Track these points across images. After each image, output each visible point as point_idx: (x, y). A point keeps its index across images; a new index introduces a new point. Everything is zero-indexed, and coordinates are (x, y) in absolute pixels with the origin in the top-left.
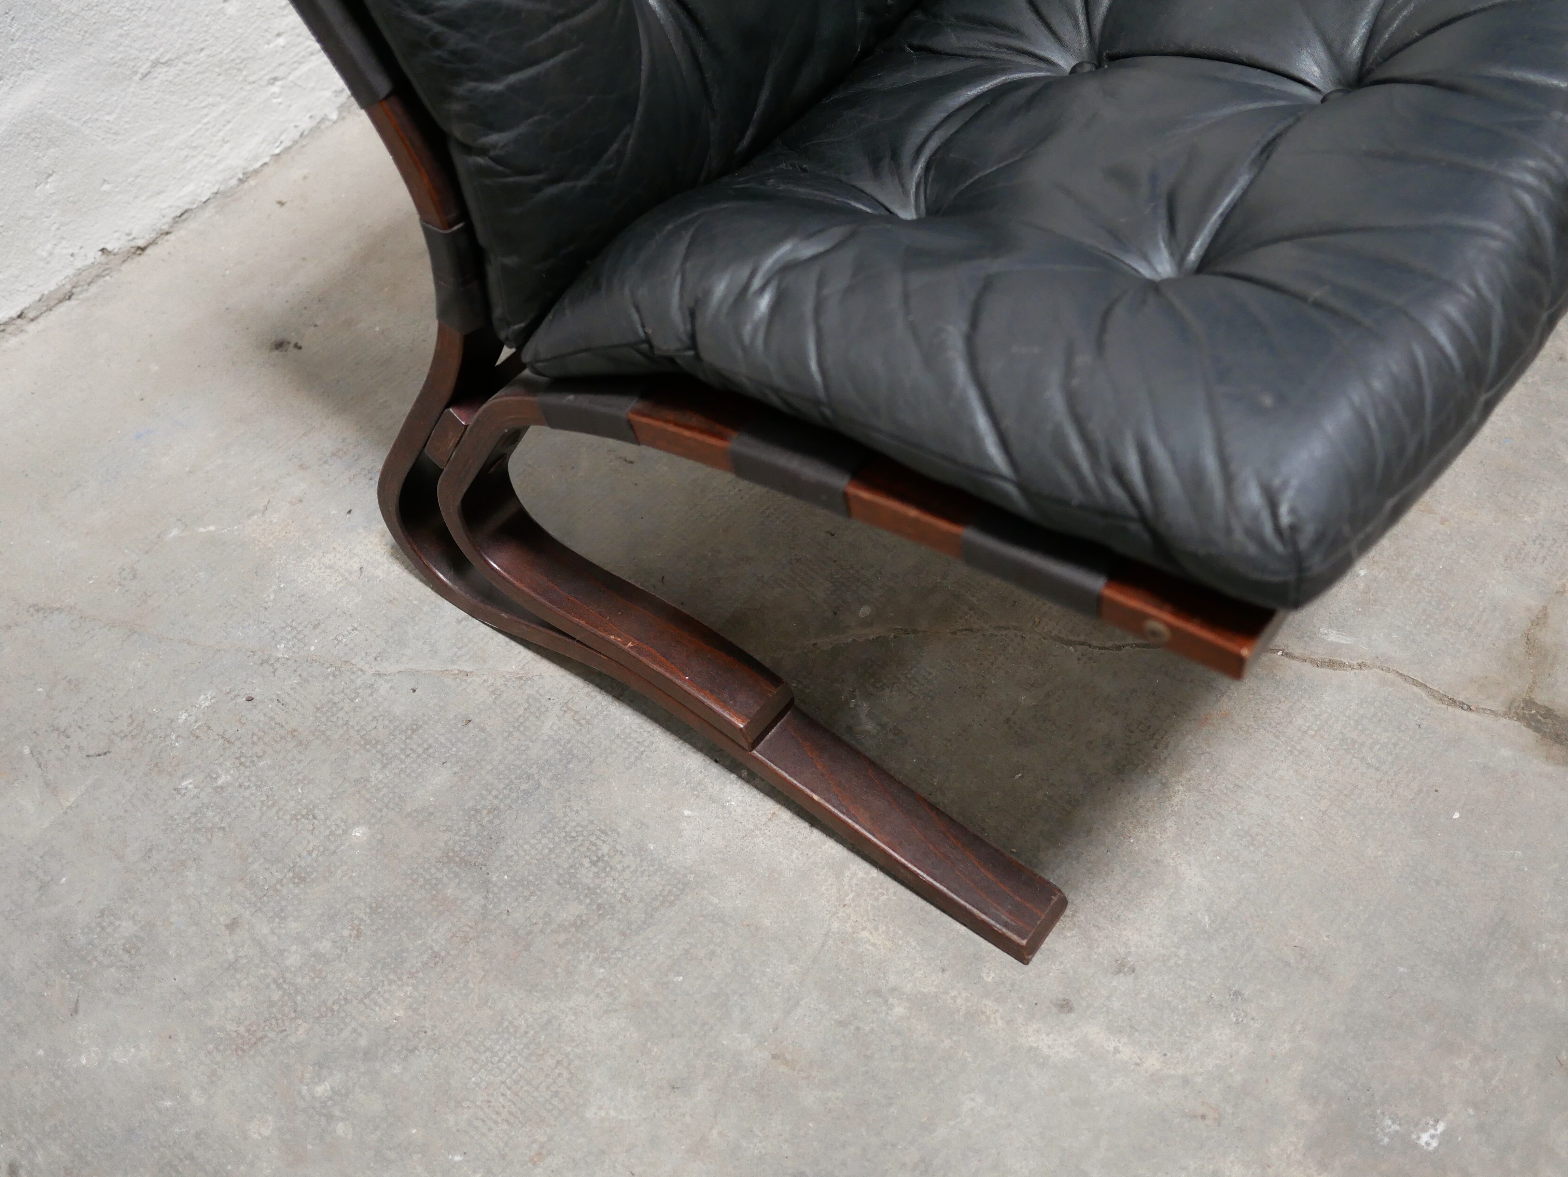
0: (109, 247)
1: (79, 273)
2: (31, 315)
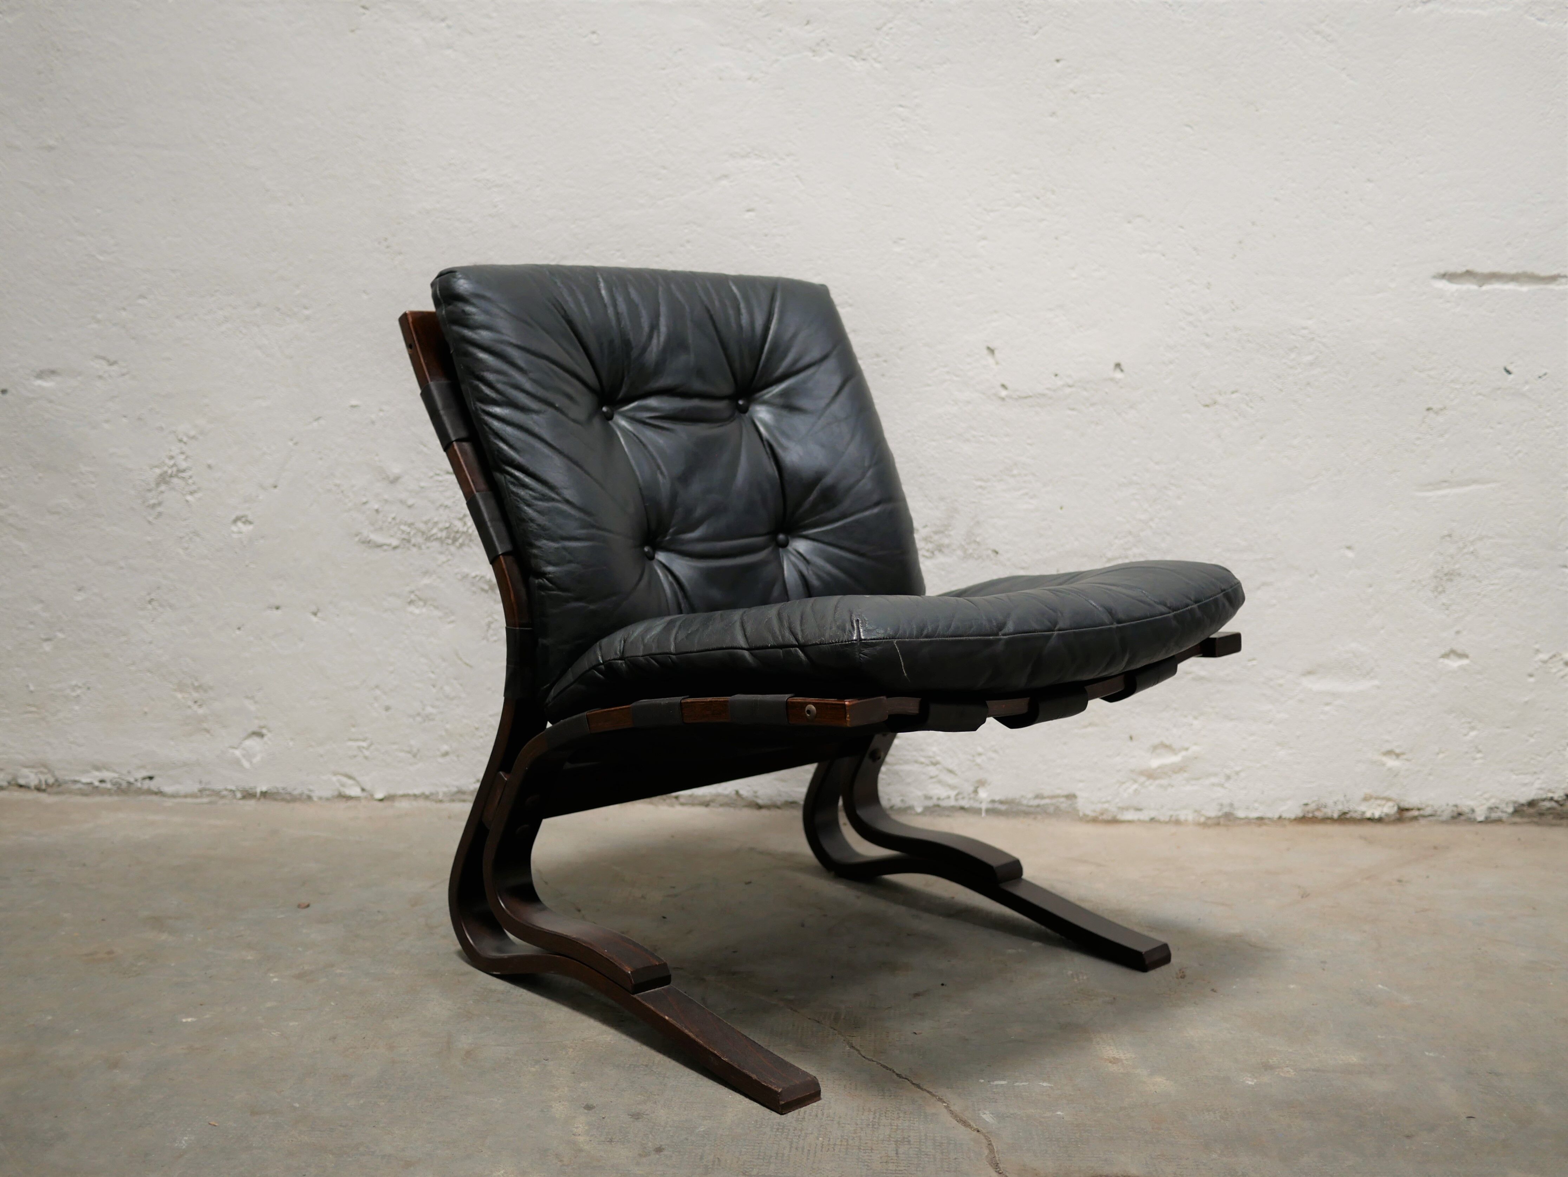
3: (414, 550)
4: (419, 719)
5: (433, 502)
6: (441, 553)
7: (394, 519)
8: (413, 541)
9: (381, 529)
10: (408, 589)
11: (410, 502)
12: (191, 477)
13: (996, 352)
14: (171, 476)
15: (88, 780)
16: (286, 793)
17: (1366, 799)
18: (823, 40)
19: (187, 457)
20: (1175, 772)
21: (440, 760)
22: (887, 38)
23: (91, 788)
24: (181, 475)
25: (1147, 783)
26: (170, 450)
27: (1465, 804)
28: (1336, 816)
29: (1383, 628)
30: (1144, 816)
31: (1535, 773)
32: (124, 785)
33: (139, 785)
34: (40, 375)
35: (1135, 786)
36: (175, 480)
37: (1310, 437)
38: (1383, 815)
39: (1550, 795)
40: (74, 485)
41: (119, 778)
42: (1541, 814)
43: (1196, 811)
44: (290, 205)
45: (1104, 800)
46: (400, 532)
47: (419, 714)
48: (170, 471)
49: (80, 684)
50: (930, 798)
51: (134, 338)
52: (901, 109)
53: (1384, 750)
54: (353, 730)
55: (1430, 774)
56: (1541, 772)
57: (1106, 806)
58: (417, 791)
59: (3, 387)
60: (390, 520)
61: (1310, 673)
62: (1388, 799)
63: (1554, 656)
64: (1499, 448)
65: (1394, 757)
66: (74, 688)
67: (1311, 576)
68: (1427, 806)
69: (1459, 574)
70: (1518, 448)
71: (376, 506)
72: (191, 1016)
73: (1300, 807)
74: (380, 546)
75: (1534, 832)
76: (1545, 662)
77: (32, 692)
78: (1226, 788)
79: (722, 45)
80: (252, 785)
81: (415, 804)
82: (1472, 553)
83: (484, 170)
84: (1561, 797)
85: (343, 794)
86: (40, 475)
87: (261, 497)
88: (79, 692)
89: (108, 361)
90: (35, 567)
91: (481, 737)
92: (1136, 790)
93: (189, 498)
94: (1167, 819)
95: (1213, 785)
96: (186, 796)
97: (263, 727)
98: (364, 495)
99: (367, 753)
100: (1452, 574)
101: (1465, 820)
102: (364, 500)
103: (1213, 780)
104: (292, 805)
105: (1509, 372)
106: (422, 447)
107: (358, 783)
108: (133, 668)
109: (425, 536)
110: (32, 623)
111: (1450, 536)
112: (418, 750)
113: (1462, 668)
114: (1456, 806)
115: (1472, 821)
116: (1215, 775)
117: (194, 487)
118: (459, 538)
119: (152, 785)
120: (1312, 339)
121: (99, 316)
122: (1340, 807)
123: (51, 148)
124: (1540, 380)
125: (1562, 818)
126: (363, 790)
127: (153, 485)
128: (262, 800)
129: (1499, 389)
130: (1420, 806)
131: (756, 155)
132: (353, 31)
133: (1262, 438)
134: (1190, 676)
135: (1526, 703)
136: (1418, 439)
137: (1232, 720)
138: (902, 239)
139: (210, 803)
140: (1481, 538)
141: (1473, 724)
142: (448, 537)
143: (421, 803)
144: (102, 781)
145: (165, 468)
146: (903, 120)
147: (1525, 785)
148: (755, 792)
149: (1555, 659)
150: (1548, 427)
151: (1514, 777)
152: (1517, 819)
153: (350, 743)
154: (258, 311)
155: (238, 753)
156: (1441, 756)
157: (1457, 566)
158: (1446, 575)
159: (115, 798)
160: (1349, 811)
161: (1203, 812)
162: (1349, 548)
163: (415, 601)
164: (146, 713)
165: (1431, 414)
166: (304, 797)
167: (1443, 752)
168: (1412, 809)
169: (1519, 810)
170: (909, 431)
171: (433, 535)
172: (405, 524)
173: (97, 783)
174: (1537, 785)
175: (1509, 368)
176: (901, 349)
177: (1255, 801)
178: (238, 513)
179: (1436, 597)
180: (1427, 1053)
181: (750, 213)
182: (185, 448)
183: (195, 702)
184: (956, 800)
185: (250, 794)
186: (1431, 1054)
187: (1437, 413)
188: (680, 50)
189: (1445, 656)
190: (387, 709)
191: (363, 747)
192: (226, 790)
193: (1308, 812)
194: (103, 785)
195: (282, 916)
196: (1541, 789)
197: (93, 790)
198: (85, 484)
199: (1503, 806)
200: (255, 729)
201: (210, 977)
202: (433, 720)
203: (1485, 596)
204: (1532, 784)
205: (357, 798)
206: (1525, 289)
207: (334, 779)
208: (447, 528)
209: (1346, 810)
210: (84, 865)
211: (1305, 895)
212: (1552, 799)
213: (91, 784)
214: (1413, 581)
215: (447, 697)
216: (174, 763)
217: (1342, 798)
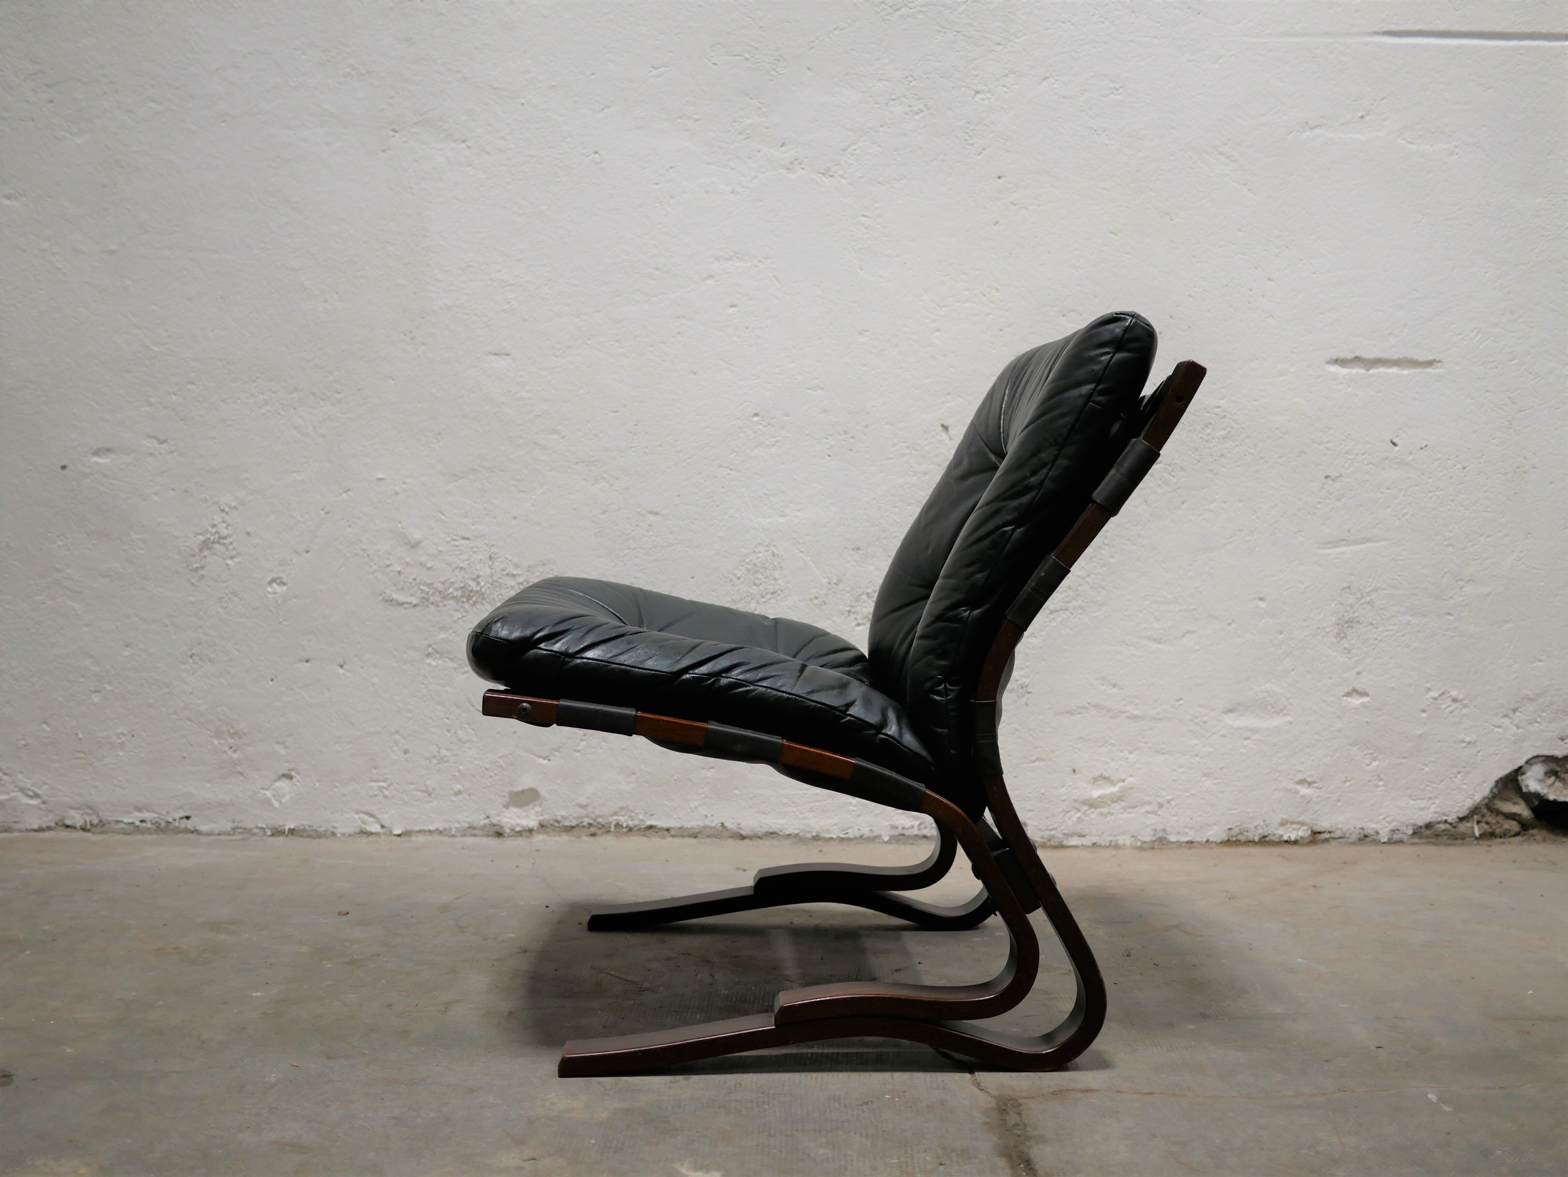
0: (726, 824)
1: (705, 827)
2: (673, 832)
3: (433, 607)
4: (435, 761)
5: (449, 565)
6: (457, 610)
7: (414, 579)
8: (431, 599)
9: (403, 589)
10: (426, 642)
11: (429, 565)
12: (231, 543)
13: (950, 429)
14: (213, 542)
15: (130, 821)
16: (312, 830)
17: (1283, 823)
18: (796, 160)
19: (228, 525)
20: (1114, 802)
21: (453, 798)
22: (852, 158)
23: (132, 828)
24: (222, 541)
25: (1089, 812)
26: (213, 519)
27: (1371, 827)
28: (1257, 839)
29: (1293, 670)
30: (1087, 841)
31: (1430, 798)
32: (163, 824)
33: (177, 824)
34: (97, 453)
35: (1079, 815)
36: (217, 546)
37: (1225, 502)
38: (1298, 838)
39: (1445, 818)
40: (125, 550)
41: (159, 818)
42: (1437, 836)
43: (1133, 836)
44: (326, 301)
45: (1051, 827)
46: (420, 591)
47: (434, 757)
48: (212, 538)
49: (125, 732)
50: (897, 828)
51: (182, 420)
52: (864, 219)
53: (1297, 779)
54: (374, 771)
55: (1339, 801)
56: (1436, 797)
57: (1053, 832)
58: (432, 828)
59: (63, 463)
60: (411, 580)
61: (1230, 711)
62: (1302, 824)
63: (1443, 693)
64: (1388, 510)
65: (1307, 786)
66: (119, 735)
67: (1229, 624)
68: (1337, 829)
69: (1358, 622)
70: (1405, 511)
71: (399, 569)
72: (260, 992)
73: (1225, 831)
74: (401, 604)
75: (1431, 850)
76: (1435, 699)
77: (80, 739)
78: (1159, 815)
79: (708, 163)
80: (281, 823)
81: (430, 838)
82: (1369, 602)
83: (499, 271)
84: (1454, 819)
85: (364, 830)
86: (94, 542)
87: (294, 561)
88: (123, 739)
89: (159, 440)
90: (87, 625)
91: (491, 777)
92: (1079, 818)
93: (229, 562)
94: (1108, 844)
95: (1148, 812)
96: (219, 834)
97: (293, 770)
98: (388, 559)
99: (387, 793)
100: (1351, 622)
101: (1371, 842)
102: (388, 563)
103: (1147, 808)
104: (317, 841)
105: (1394, 444)
106: (441, 515)
107: (378, 820)
108: (174, 717)
109: (442, 596)
110: (82, 676)
111: (1349, 588)
112: (434, 790)
113: (1363, 705)
114: (1362, 829)
115: (1376, 842)
116: (1150, 803)
117: (234, 552)
118: (473, 597)
119: (189, 824)
120: (1225, 416)
121: (152, 400)
122: (1260, 831)
123: (112, 252)
124: (1422, 451)
125: (1456, 839)
126: (382, 827)
127: (197, 550)
128: (290, 836)
129: (1387, 459)
130: (1330, 830)
131: (738, 258)
132: (384, 151)
133: (1183, 503)
134: (1125, 715)
135: (1421, 735)
136: (1319, 503)
137: (1163, 753)
138: (866, 331)
139: (243, 839)
140: (1376, 590)
141: (1374, 755)
142: (463, 596)
143: (436, 838)
144: (142, 821)
145: (208, 536)
146: (866, 228)
147: (1422, 809)
148: (739, 824)
149: (1444, 697)
150: (1430, 492)
151: (1413, 802)
152: (1416, 840)
153: (371, 784)
154: (295, 395)
155: (268, 794)
156: (1348, 784)
157: (1356, 615)
158: (1347, 622)
159: (155, 837)
160: (1269, 834)
161: (1139, 837)
162: (1261, 599)
163: (432, 653)
164: (185, 758)
165: (1329, 482)
166: (329, 833)
167: (1349, 781)
168: (1324, 832)
169: (1418, 832)
170: (874, 499)
171: (449, 594)
172: (424, 584)
173: (138, 823)
174: (1432, 809)
175: (1395, 441)
176: (866, 427)
177: (1185, 827)
178: (274, 575)
179: (1338, 642)
180: (1341, 1005)
181: (733, 309)
182: (226, 518)
183: (231, 748)
184: (919, 829)
185: (280, 831)
186: (1345, 1006)
187: (1334, 480)
188: (672, 167)
189: (1348, 694)
190: (406, 752)
191: (384, 787)
192: (257, 827)
193: (1232, 836)
194: (144, 825)
195: (324, 921)
196: (1436, 813)
197: (134, 829)
198: (134, 550)
199: (1403, 828)
200: (286, 772)
201: (271, 964)
202: (447, 761)
203: (1380, 641)
204: (1429, 808)
205: (376, 834)
206: (1406, 372)
207: (356, 816)
208: (462, 588)
209: (1266, 834)
210: (138, 886)
211: (1232, 898)
212: (1446, 822)
213: (133, 823)
214: (1319, 628)
215: (460, 740)
216: (209, 804)
217: (1262, 823)
